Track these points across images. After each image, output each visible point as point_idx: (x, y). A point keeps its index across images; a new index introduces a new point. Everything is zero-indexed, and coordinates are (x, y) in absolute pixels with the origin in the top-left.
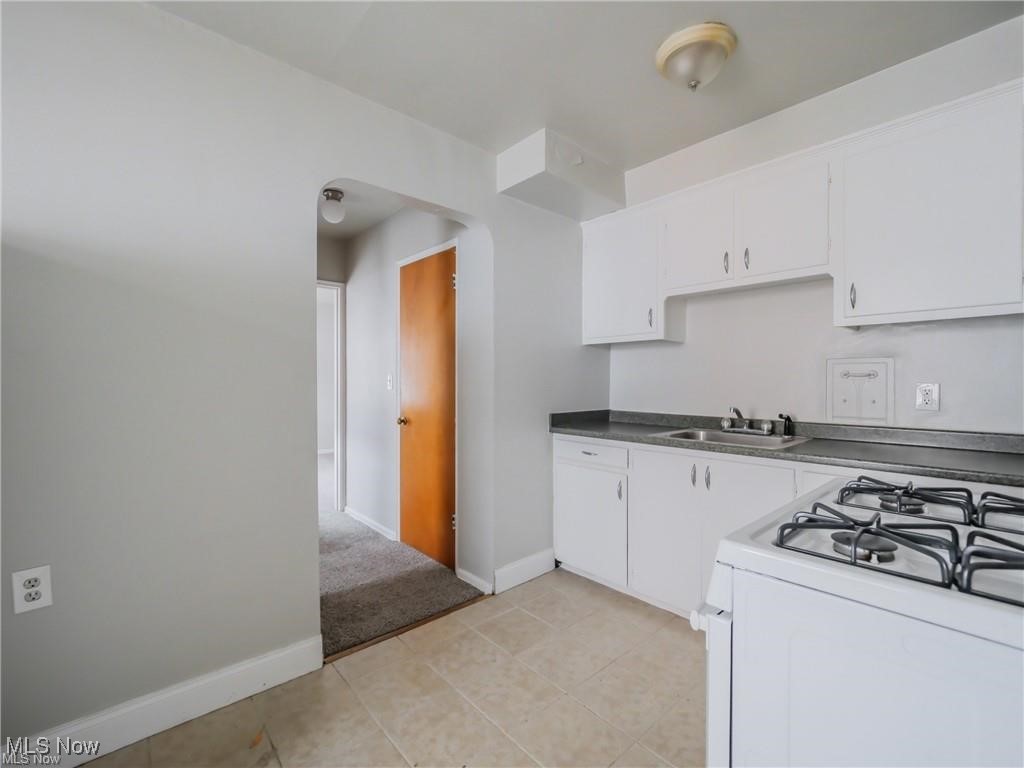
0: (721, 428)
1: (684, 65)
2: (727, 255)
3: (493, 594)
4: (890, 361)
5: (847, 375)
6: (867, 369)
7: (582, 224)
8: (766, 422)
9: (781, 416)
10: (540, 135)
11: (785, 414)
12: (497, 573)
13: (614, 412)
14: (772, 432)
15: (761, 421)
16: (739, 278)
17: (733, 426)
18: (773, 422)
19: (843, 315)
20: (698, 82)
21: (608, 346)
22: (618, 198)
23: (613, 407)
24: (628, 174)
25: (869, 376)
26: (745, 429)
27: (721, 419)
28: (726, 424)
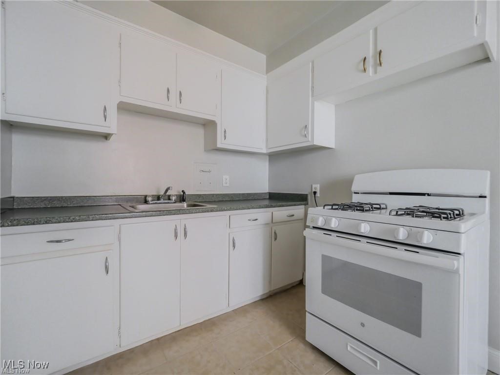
0: (146, 202)
4: (215, 166)
5: (202, 171)
8: (173, 195)
14: (175, 201)
18: (176, 195)
19: (220, 142)
25: (209, 172)
26: (162, 201)
27: (146, 196)
28: (150, 199)
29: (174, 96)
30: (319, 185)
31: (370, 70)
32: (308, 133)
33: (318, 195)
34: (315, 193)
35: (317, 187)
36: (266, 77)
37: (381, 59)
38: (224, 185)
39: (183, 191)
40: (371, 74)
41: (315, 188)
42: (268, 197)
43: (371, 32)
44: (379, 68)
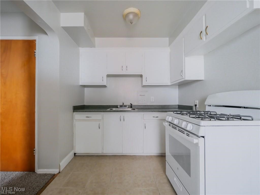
2: (122, 66)
3: (60, 172)
4: (147, 93)
5: (140, 95)
7: (80, 48)
10: (83, 14)
14: (128, 107)
15: (126, 105)
16: (125, 72)
18: (128, 105)
19: (144, 83)
25: (144, 95)
26: (123, 107)
27: (117, 105)
28: (119, 107)
29: (124, 68)
30: (198, 101)
31: (204, 38)
32: (183, 74)
33: (197, 106)
34: (196, 105)
35: (197, 102)
36: (169, 48)
37: (207, 31)
38: (151, 101)
39: (131, 104)
40: (204, 40)
41: (196, 103)
42: (177, 107)
43: (204, 16)
44: (207, 36)
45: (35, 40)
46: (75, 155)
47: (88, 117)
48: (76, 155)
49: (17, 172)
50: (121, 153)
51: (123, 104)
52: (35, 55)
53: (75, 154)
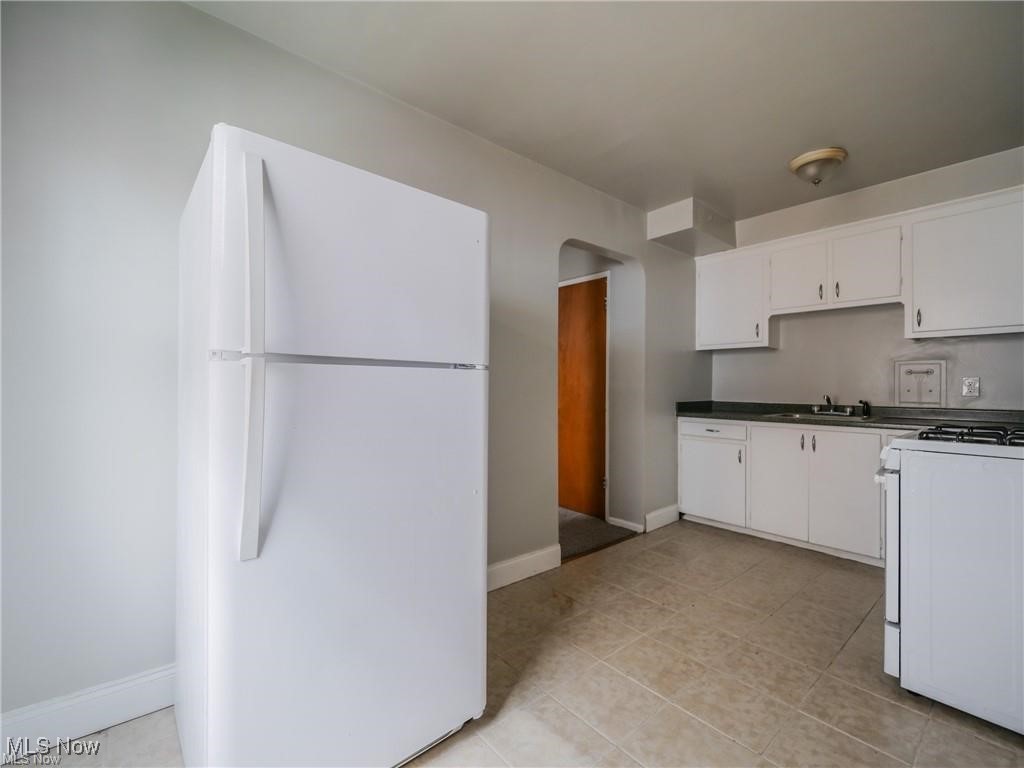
0: (812, 412)
1: (812, 171)
2: (821, 287)
3: (645, 532)
4: (943, 362)
5: (910, 372)
6: (925, 368)
7: (696, 259)
8: (848, 406)
9: (861, 402)
10: (690, 201)
11: (864, 400)
12: (648, 517)
13: (717, 402)
14: (852, 414)
15: (844, 407)
16: (831, 302)
17: (821, 410)
18: (853, 407)
19: (910, 331)
20: (820, 181)
21: (711, 352)
22: (731, 242)
23: (715, 398)
24: (738, 224)
26: (832, 412)
27: (809, 406)
28: (816, 409)
29: (829, 291)
38: (965, 393)
45: (605, 278)
46: (680, 518)
47: (712, 431)
48: (685, 517)
49: (580, 514)
50: (804, 542)
51: (828, 400)
52: (605, 306)
53: (681, 515)
